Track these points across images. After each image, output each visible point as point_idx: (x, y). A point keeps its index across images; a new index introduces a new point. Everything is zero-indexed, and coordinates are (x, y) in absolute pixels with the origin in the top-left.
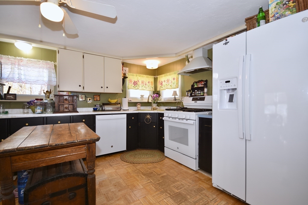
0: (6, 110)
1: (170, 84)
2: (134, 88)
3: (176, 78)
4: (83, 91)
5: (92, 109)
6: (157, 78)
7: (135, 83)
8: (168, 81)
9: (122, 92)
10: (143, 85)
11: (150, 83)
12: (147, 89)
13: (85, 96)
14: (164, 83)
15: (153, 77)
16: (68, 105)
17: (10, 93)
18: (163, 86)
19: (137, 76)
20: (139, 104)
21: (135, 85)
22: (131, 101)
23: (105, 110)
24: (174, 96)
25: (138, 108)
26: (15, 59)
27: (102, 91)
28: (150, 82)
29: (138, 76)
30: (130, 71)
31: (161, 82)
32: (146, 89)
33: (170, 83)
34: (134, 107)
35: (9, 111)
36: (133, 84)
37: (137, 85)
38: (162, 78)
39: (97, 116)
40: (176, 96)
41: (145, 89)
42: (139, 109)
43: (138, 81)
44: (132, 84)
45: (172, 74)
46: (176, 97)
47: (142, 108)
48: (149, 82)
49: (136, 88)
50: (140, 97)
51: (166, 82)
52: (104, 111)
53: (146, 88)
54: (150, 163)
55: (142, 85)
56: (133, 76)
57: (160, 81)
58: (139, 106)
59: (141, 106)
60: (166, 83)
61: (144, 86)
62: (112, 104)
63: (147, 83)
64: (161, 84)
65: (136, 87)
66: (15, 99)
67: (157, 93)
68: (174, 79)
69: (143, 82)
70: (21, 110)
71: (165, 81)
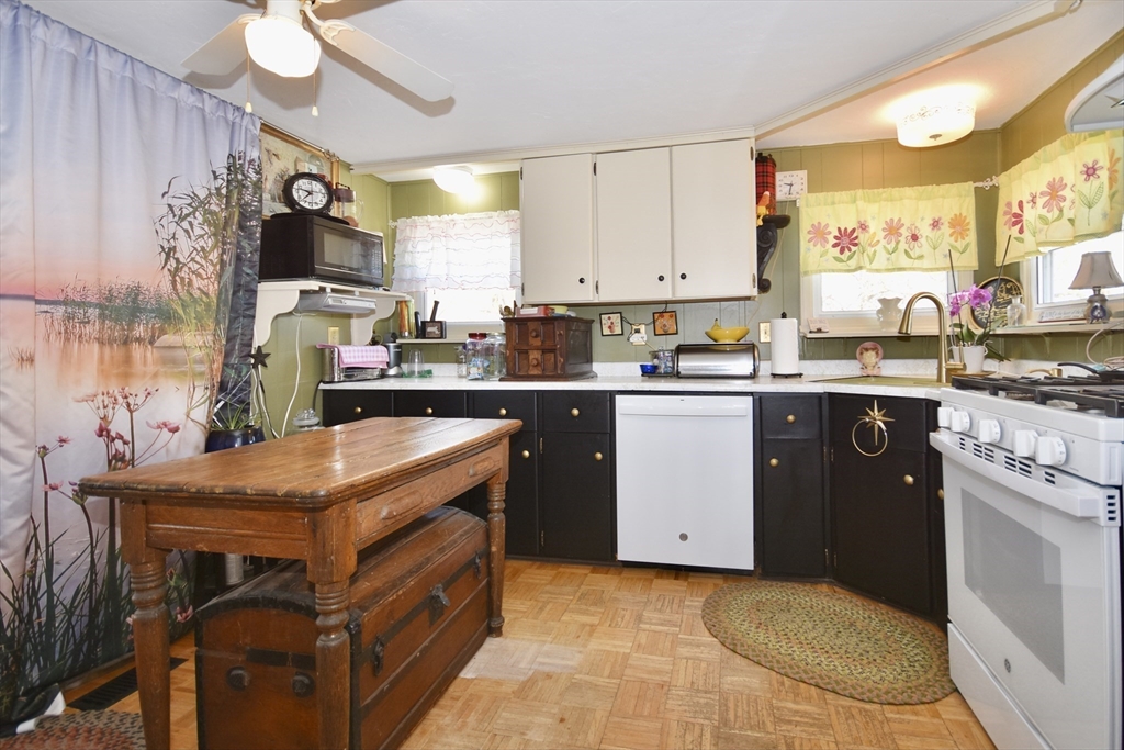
0: (427, 367)
1: (1068, 214)
2: (840, 266)
3: (1104, 162)
4: (596, 301)
5: (635, 369)
6: (995, 189)
7: (847, 240)
8: (1054, 191)
9: (755, 292)
10: (893, 244)
11: (946, 229)
12: (925, 263)
13: (622, 318)
14: (1030, 215)
15: (970, 186)
16: (540, 352)
17: (437, 319)
18: (1027, 235)
19: (854, 201)
20: (868, 344)
21: (842, 251)
22: (819, 331)
23: (683, 372)
24: (1089, 293)
25: (864, 367)
26: (441, 221)
27: (663, 292)
28: (946, 220)
29: (860, 203)
30: (813, 186)
31: (1016, 209)
32: (917, 263)
33: (1066, 205)
34: (844, 362)
35: (436, 368)
36: (835, 246)
37: (853, 249)
38: (1022, 183)
39: (618, 398)
40: (1104, 291)
41: (905, 262)
42: (870, 373)
43: (863, 227)
44: (829, 246)
45: (1078, 143)
46: (1103, 300)
47: (892, 368)
48: (936, 224)
49: (853, 263)
50: (879, 311)
51: (1041, 201)
52: (678, 376)
53: (921, 257)
54: (817, 686)
55: (891, 247)
56: (833, 203)
57: (1009, 205)
58: (870, 357)
59: (884, 358)
60: (1044, 212)
61: (903, 246)
62: (722, 348)
63: (925, 230)
64: (1015, 224)
65: (850, 258)
66: (442, 337)
67: (999, 280)
68: (1090, 172)
69: (892, 230)
70: (454, 366)
71: (1033, 201)
